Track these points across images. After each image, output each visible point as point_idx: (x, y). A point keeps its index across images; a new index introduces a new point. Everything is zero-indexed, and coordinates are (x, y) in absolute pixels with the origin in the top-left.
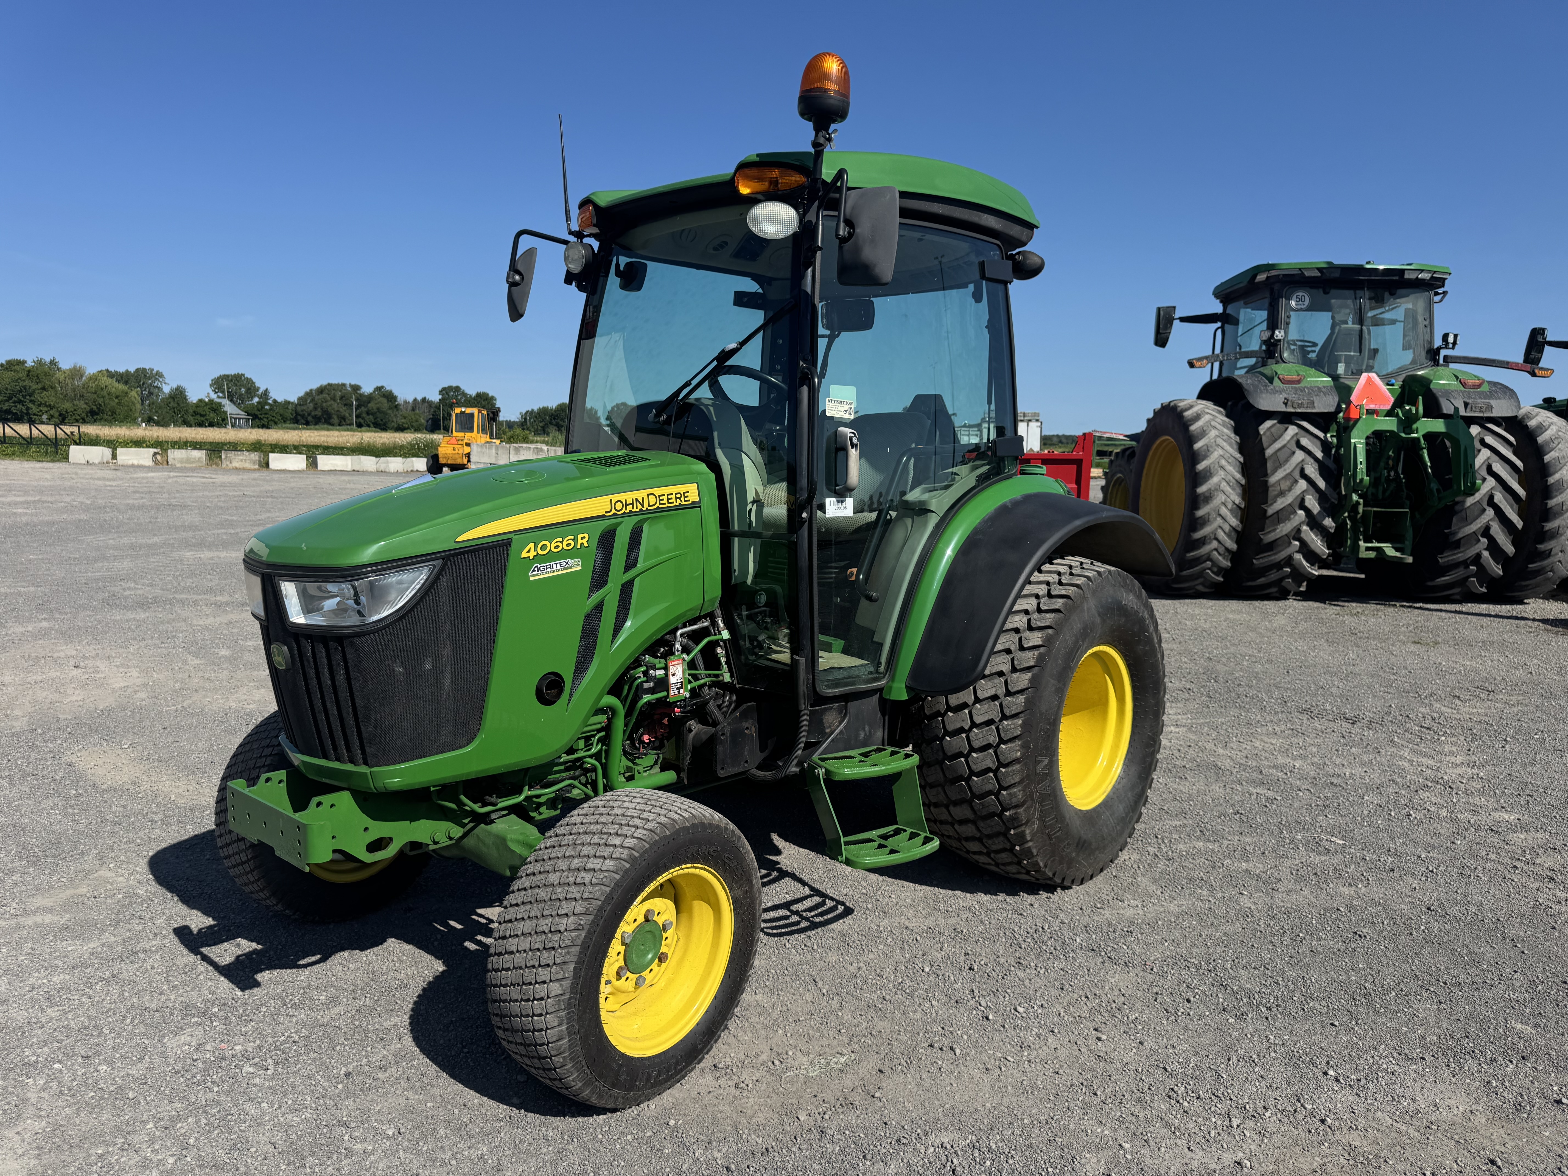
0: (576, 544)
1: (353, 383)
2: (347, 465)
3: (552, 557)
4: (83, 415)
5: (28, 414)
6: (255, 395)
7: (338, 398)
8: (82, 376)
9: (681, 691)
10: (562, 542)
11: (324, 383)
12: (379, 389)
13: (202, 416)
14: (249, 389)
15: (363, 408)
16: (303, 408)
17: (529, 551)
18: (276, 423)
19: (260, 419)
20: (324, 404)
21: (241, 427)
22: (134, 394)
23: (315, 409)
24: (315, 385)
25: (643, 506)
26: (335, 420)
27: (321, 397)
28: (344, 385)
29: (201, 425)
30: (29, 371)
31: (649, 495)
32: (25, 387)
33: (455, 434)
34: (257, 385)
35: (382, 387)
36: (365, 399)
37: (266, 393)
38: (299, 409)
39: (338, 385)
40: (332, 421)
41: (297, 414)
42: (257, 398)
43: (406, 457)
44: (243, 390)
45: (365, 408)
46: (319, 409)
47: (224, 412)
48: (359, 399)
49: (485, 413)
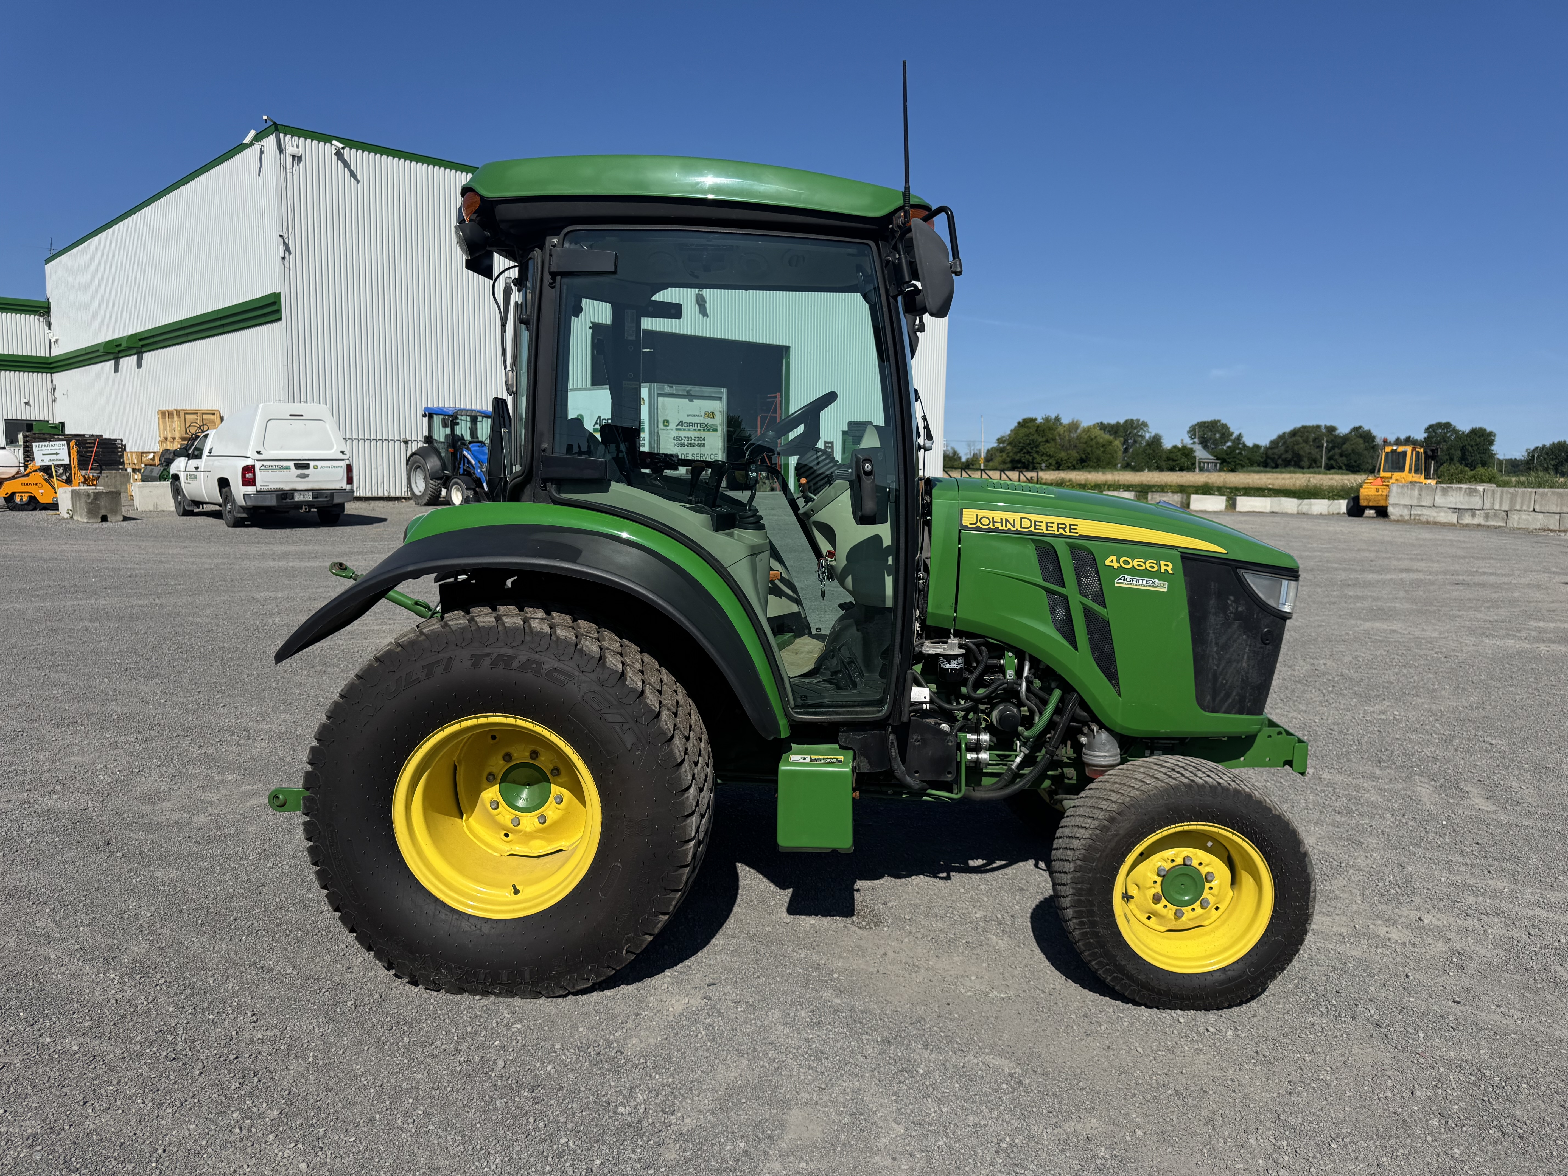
1: (1328, 424)
4: (1075, 462)
5: (1033, 463)
6: (1228, 440)
7: (1310, 440)
8: (1077, 428)
11: (1298, 425)
12: (1356, 429)
13: (1174, 461)
14: (1224, 434)
15: (1335, 450)
16: (1276, 451)
18: (1243, 466)
19: (1229, 463)
20: (1296, 447)
21: (1208, 471)
22: (1118, 443)
23: (1286, 451)
24: (1288, 428)
26: (1305, 463)
28: (1318, 427)
29: (1172, 469)
30: (1038, 427)
32: (1033, 440)
33: (1383, 474)
34: (1231, 430)
35: (1360, 427)
36: (1339, 440)
37: (1240, 437)
38: (1270, 452)
39: (1313, 427)
40: (1302, 463)
41: (1267, 457)
42: (1229, 444)
43: (1334, 499)
44: (1218, 436)
45: (1337, 451)
46: (1290, 452)
47: (1195, 457)
48: (1332, 441)
49: (1422, 450)
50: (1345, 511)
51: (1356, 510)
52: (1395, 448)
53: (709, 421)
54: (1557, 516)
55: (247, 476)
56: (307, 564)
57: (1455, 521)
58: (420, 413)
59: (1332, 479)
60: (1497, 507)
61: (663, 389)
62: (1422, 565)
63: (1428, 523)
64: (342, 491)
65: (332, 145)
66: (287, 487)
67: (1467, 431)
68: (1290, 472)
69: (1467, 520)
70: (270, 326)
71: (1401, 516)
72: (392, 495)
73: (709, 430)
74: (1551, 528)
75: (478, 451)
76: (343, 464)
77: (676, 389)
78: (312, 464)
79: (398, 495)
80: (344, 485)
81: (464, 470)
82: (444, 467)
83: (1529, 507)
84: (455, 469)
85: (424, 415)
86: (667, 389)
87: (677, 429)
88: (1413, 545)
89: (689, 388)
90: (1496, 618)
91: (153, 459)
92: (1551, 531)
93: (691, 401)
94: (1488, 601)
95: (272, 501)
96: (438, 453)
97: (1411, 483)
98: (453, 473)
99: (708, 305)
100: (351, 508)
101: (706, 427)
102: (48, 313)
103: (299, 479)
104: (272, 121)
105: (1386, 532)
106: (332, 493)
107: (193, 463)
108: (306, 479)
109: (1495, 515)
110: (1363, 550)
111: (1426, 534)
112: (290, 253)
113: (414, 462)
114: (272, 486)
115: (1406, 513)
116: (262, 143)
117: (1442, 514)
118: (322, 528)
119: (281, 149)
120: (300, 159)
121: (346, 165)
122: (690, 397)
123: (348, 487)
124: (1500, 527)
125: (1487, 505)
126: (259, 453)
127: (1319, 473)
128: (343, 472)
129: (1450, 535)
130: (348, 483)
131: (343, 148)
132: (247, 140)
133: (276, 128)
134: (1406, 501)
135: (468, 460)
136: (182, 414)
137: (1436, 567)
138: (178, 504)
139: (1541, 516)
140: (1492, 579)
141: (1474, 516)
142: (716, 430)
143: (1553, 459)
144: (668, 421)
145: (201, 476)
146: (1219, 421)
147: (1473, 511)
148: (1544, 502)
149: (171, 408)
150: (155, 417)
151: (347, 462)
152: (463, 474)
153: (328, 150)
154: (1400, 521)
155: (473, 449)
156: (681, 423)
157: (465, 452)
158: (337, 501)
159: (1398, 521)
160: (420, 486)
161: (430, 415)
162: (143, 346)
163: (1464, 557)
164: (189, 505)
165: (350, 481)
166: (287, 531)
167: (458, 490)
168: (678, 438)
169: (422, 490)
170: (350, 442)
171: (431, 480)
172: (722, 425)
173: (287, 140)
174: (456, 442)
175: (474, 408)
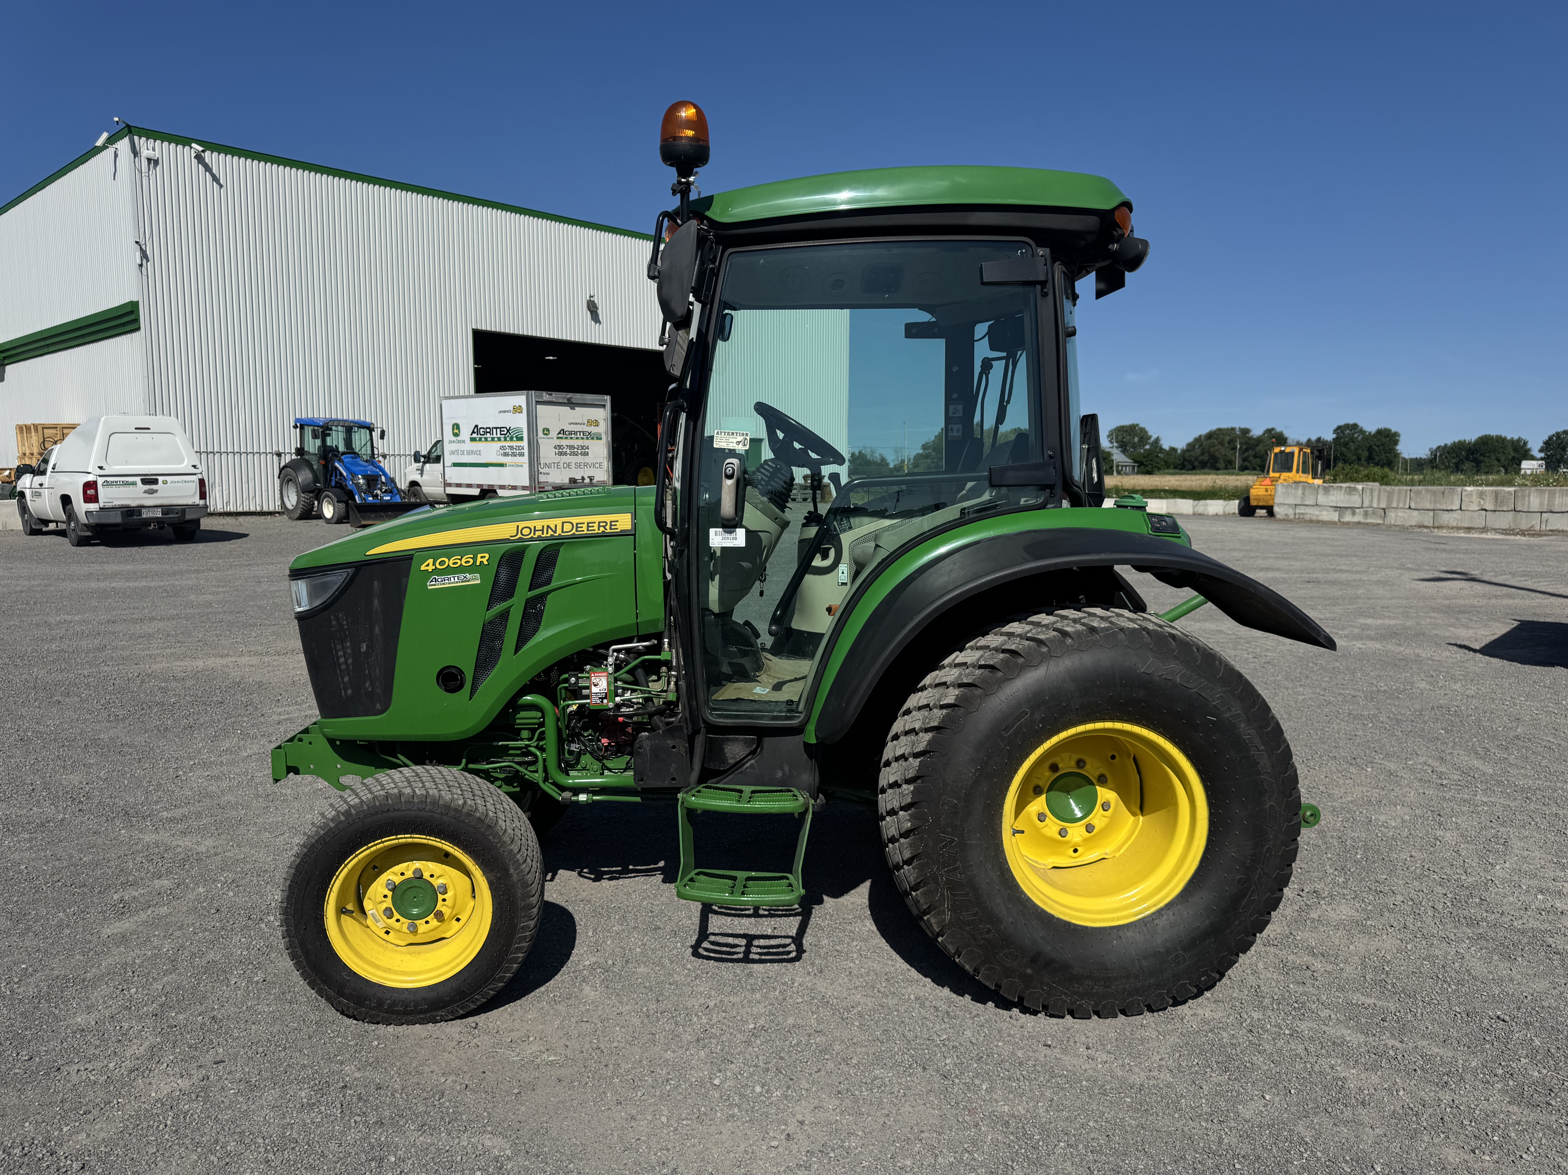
0: (475, 562)
1: (1242, 427)
2: (1162, 508)
3: (449, 571)
6: (1146, 444)
7: (1226, 442)
9: (605, 701)
10: (460, 560)
11: (1214, 427)
12: (1269, 431)
14: (1142, 438)
15: (1250, 451)
16: (1192, 453)
17: (428, 565)
18: (1159, 469)
19: (1146, 466)
20: (1212, 449)
21: (1127, 474)
23: (1203, 454)
24: (1204, 431)
25: (555, 532)
26: (1221, 464)
27: (1210, 441)
28: (1233, 429)
31: (563, 523)
33: (1272, 474)
34: (1150, 433)
35: (1273, 429)
36: (1253, 442)
37: (1157, 440)
38: (1187, 454)
39: (1228, 429)
40: (1218, 465)
41: (1185, 459)
42: (1148, 447)
43: (1230, 499)
44: (1136, 439)
45: (1251, 452)
46: (1206, 454)
47: (1112, 461)
48: (1246, 443)
49: (1309, 451)
50: (1237, 512)
51: (1247, 510)
52: (1283, 449)
53: (593, 429)
54: (1431, 513)
55: (89, 492)
56: (136, 584)
57: (1336, 519)
58: (292, 424)
59: (1237, 480)
60: (1375, 505)
61: (542, 397)
62: (1285, 563)
63: (1311, 521)
64: (194, 506)
65: (191, 148)
66: (133, 503)
67: (1373, 432)
68: (1205, 474)
69: (1348, 518)
70: (129, 336)
71: (1286, 515)
72: (265, 509)
73: (593, 438)
74: (1426, 524)
75: (352, 464)
76: (195, 478)
77: (555, 396)
78: (160, 479)
79: (271, 509)
80: (197, 500)
81: (336, 482)
82: (316, 480)
83: (1405, 504)
84: (327, 482)
85: (295, 427)
86: (545, 396)
87: (558, 438)
88: (1286, 544)
89: (570, 395)
90: (1328, 615)
91: (9, 476)
92: (1426, 527)
93: (572, 408)
94: (1330, 598)
95: (117, 519)
96: (309, 465)
97: (1295, 482)
98: (324, 485)
99: (600, 312)
100: (206, 524)
101: (589, 436)
103: (147, 495)
104: (125, 123)
105: (1266, 532)
106: (184, 509)
107: (38, 479)
108: (155, 495)
109: (1374, 513)
110: (1235, 550)
111: (1303, 533)
112: (148, 261)
113: (286, 475)
114: (117, 503)
115: (1290, 512)
116: (115, 146)
117: (1325, 513)
118: (174, 546)
119: (135, 153)
120: (156, 162)
121: (208, 168)
122: (572, 404)
123: (202, 502)
124: (1378, 524)
125: (1366, 503)
126: (101, 468)
127: (1233, 474)
128: (194, 487)
129: (1326, 533)
130: (201, 498)
131: (203, 151)
132: (99, 143)
133: (130, 130)
134: (1291, 501)
135: (341, 473)
136: (40, 429)
137: (1297, 565)
138: (25, 523)
139: (1416, 513)
140: (1344, 577)
141: (1354, 514)
142: (601, 439)
143: (1453, 458)
144: (548, 430)
145: (45, 492)
146: (1137, 425)
147: (1353, 510)
148: (1418, 500)
149: (28, 422)
150: (13, 432)
151: (200, 476)
152: (335, 487)
153: (187, 154)
154: (1286, 520)
155: (345, 460)
156: (562, 431)
157: (335, 464)
158: (189, 516)
159: (1283, 520)
160: (292, 500)
161: (301, 425)
162: (4, 358)
163: (1330, 555)
164: (36, 524)
165: (203, 496)
166: (134, 550)
167: (329, 503)
168: (560, 447)
169: (294, 503)
170: (204, 456)
171: (303, 493)
172: (606, 433)
173: (142, 143)
174: (328, 454)
175: (351, 418)
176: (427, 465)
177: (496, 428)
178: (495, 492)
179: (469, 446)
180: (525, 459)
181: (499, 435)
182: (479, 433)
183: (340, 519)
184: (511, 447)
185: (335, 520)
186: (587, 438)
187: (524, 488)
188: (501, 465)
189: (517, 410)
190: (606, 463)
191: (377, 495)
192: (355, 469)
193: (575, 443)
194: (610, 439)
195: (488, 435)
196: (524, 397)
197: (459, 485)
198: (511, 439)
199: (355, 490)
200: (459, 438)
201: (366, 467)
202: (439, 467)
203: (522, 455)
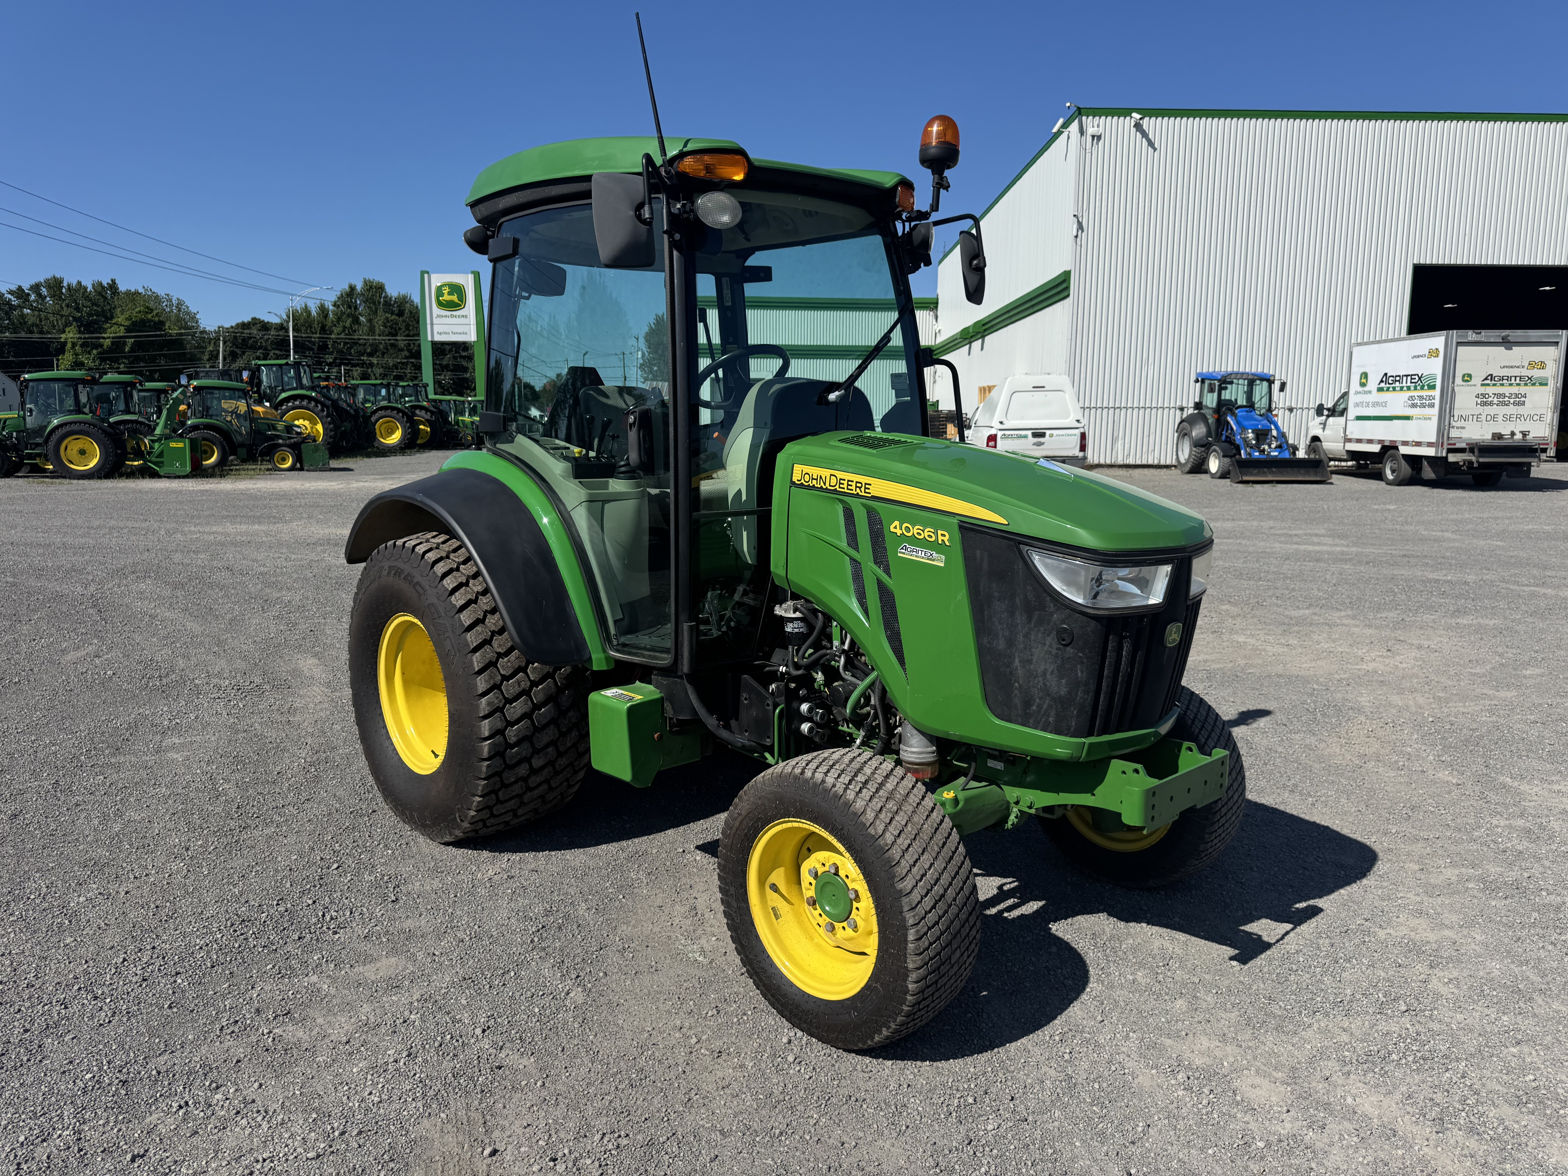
53: (1536, 373)
55: (990, 444)
58: (1193, 378)
61: (1467, 336)
65: (1131, 117)
70: (1062, 302)
72: (1163, 462)
73: (1534, 384)
75: (1245, 417)
76: (1077, 432)
77: (1485, 335)
78: (1048, 432)
79: (1168, 462)
80: (1077, 452)
81: (1227, 437)
82: (1209, 434)
84: (1218, 435)
85: (1197, 381)
86: (1471, 335)
87: (1482, 385)
89: (1505, 333)
93: (1508, 348)
96: (1204, 419)
98: (1214, 440)
101: (1529, 381)
102: (936, 307)
103: (1035, 447)
104: (1075, 106)
108: (1042, 447)
112: (1083, 231)
113: (1184, 429)
114: (1009, 452)
116: (1068, 129)
119: (1082, 132)
120: (1099, 137)
121: (1145, 135)
122: (1507, 344)
126: (1001, 423)
128: (1076, 440)
130: (1081, 450)
131: (1141, 119)
132: (1056, 130)
133: (1080, 112)
135: (1231, 427)
142: (1546, 384)
144: (1470, 376)
151: (1082, 430)
152: (1226, 441)
153: (1127, 124)
155: (1240, 414)
156: (1491, 377)
157: (1229, 419)
160: (1185, 453)
161: (1202, 379)
162: (985, 330)
165: (1083, 448)
167: (1216, 457)
168: (1484, 395)
169: (1187, 456)
170: (1087, 411)
171: (1195, 447)
172: (1556, 377)
173: (1088, 121)
174: (1224, 407)
175: (1253, 370)
176: (1331, 419)
177: (1406, 376)
178: (1396, 448)
179: (1375, 397)
180: (1435, 411)
181: (1409, 384)
182: (1388, 382)
183: (1224, 475)
184: (1421, 397)
185: (1218, 475)
186: (1526, 385)
187: (1430, 445)
188: (1407, 418)
189: (1433, 353)
190: (1550, 414)
191: (1264, 451)
192: (1246, 423)
193: (1507, 390)
194: (1560, 384)
195: (1397, 383)
196: (1443, 339)
197: (1359, 441)
198: (1422, 388)
199: (1242, 445)
200: (1366, 389)
201: (1260, 421)
202: (1341, 420)
203: (1432, 406)
